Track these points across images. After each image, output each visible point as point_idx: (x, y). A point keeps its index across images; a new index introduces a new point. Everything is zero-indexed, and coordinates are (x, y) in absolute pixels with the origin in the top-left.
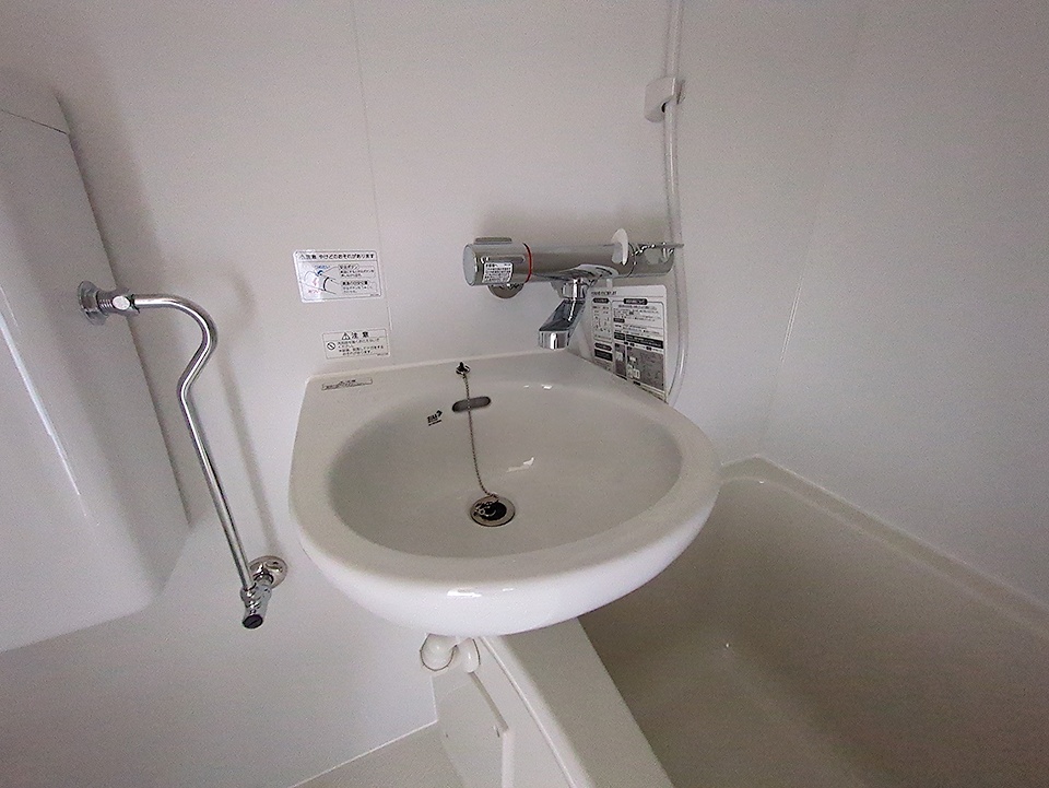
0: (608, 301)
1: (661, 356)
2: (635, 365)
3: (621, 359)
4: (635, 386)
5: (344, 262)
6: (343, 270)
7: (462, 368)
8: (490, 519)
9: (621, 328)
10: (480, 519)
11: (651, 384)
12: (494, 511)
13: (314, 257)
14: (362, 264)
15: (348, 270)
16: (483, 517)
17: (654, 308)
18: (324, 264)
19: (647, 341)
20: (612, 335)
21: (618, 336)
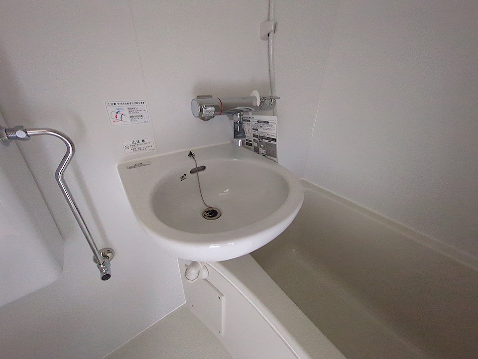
0: (249, 121)
1: (275, 145)
2: (263, 148)
3: (256, 145)
4: (264, 157)
5: (130, 106)
6: (130, 110)
7: (191, 154)
8: (211, 217)
9: (256, 133)
10: (208, 218)
11: (271, 156)
12: (212, 213)
13: (115, 104)
14: (139, 107)
15: (132, 110)
16: (209, 216)
17: (271, 125)
18: (120, 107)
19: (269, 139)
20: (252, 136)
21: (254, 136)
